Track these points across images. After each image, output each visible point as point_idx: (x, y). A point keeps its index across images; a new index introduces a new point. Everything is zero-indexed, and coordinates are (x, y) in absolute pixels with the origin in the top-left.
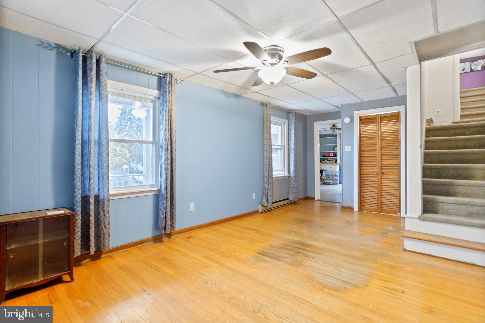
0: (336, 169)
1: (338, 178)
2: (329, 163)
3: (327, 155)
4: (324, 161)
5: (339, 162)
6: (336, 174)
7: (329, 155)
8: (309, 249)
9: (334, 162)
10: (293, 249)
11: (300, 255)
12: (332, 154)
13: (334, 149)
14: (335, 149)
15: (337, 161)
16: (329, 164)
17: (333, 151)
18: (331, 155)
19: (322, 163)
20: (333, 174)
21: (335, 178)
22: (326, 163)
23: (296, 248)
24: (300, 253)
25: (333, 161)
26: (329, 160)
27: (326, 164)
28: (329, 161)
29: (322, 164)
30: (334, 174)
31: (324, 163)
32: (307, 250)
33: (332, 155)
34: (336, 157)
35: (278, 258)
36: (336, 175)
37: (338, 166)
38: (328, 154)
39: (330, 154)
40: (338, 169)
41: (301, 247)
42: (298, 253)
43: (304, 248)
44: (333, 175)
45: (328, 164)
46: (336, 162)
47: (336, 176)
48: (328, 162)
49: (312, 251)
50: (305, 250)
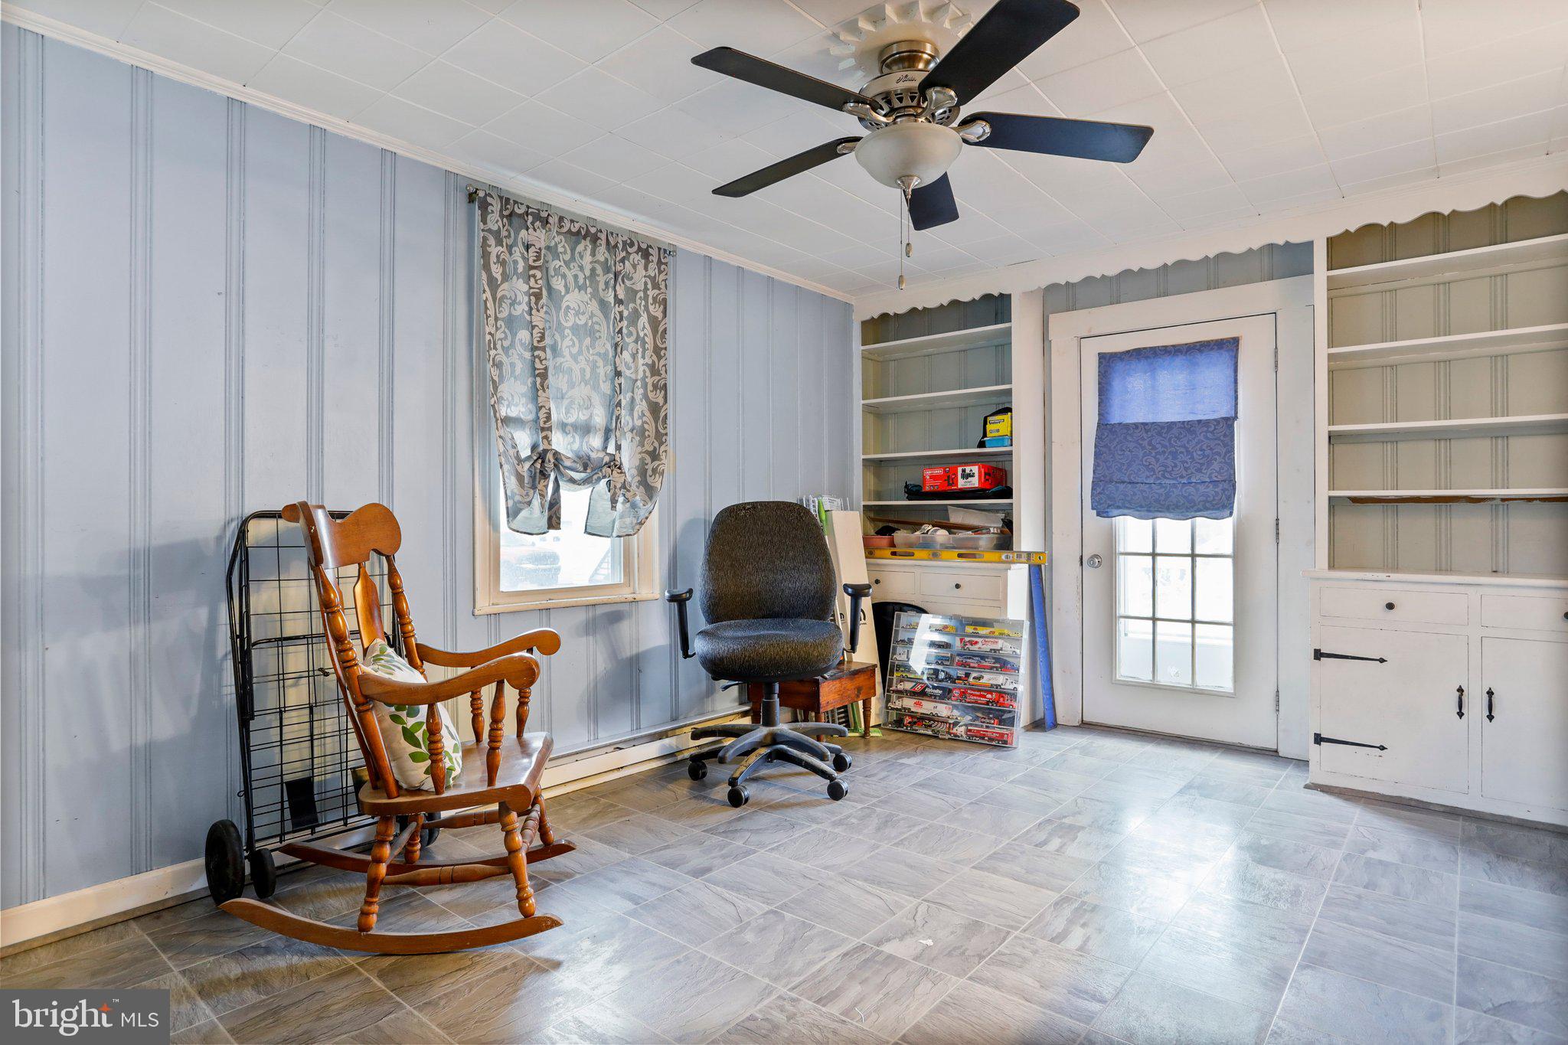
0: (1002, 602)
1: (1020, 684)
2: (947, 547)
3: (930, 477)
4: (915, 526)
5: (1027, 538)
6: (1000, 644)
7: (950, 478)
9: (984, 541)
12: (975, 469)
13: (989, 427)
14: (998, 426)
15: (1011, 530)
16: (945, 554)
17: (982, 445)
18: (966, 476)
19: (892, 545)
20: (975, 648)
21: (989, 679)
22: (926, 545)
25: (976, 530)
26: (956, 518)
27: (923, 554)
28: (951, 528)
29: (894, 554)
30: (983, 646)
31: (911, 545)
33: (974, 482)
34: (1008, 493)
36: (997, 660)
37: (1018, 577)
38: (939, 472)
39: (960, 470)
40: (1017, 608)
44: (973, 656)
45: (935, 556)
46: (1005, 541)
47: (1003, 665)
48: (941, 535)
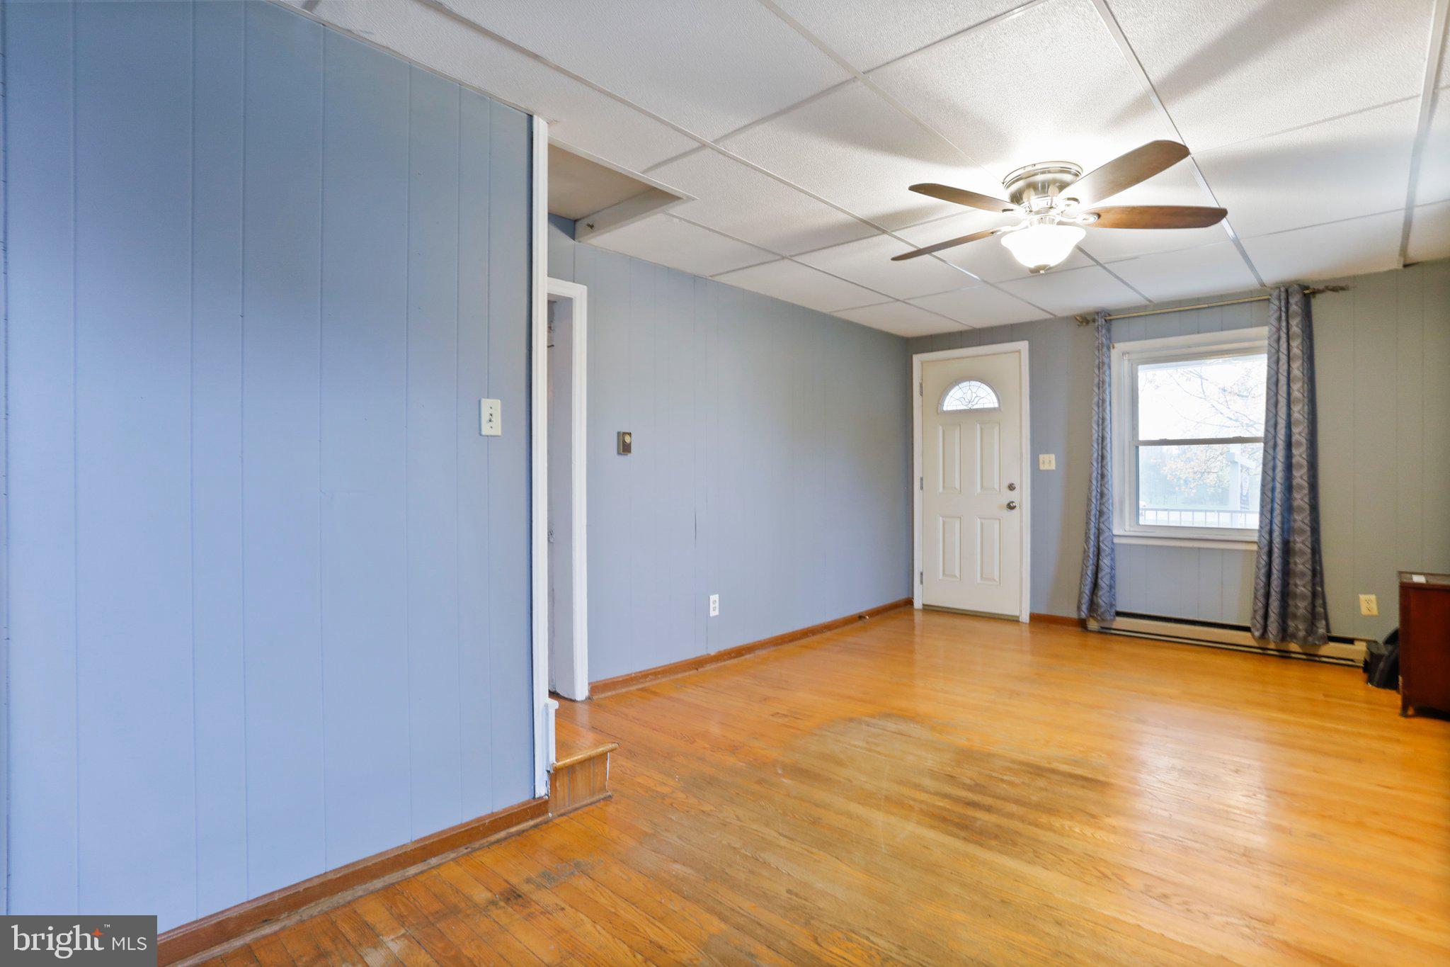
8: (941, 804)
10: (999, 803)
11: (968, 781)
23: (989, 809)
24: (969, 788)
32: (946, 800)
35: (1031, 770)
41: (971, 812)
42: (976, 788)
43: (960, 809)
49: (931, 796)
50: (957, 800)
